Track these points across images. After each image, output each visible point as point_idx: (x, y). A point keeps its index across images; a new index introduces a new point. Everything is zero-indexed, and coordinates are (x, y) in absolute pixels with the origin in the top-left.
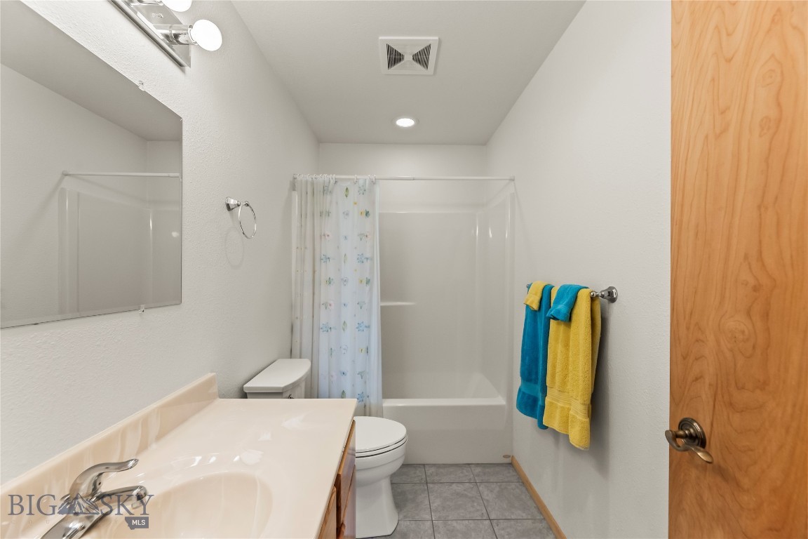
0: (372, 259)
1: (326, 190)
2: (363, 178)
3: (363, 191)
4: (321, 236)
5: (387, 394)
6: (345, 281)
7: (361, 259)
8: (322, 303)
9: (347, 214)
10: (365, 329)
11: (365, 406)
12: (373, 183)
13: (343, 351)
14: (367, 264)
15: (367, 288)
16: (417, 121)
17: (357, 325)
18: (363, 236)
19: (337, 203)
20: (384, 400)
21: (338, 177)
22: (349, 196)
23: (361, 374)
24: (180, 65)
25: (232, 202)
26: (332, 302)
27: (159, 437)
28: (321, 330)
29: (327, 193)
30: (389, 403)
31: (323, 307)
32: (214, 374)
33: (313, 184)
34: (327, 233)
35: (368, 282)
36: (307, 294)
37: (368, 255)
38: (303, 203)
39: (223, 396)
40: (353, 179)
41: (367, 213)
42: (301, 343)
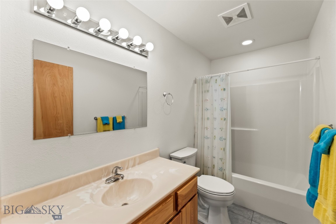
0: (227, 109)
1: (207, 82)
2: (223, 74)
3: (222, 80)
4: (205, 100)
5: (234, 171)
6: (215, 119)
7: (222, 110)
8: (205, 127)
9: (216, 91)
10: (223, 140)
11: (223, 174)
12: (227, 75)
13: (214, 148)
14: (225, 112)
15: (225, 122)
16: (254, 40)
17: (220, 138)
18: (222, 99)
19: (212, 86)
20: (233, 173)
21: (212, 75)
22: (217, 83)
23: (221, 159)
24: (146, 57)
25: (165, 93)
26: (209, 127)
27: (139, 164)
28: (205, 138)
29: (207, 83)
30: (235, 175)
31: (206, 129)
32: (158, 149)
33: (202, 80)
34: (207, 99)
35: (225, 119)
36: (200, 123)
37: (225, 107)
38: (198, 88)
39: (161, 156)
40: (218, 76)
41: (224, 89)
42: (197, 142)
